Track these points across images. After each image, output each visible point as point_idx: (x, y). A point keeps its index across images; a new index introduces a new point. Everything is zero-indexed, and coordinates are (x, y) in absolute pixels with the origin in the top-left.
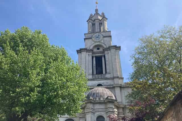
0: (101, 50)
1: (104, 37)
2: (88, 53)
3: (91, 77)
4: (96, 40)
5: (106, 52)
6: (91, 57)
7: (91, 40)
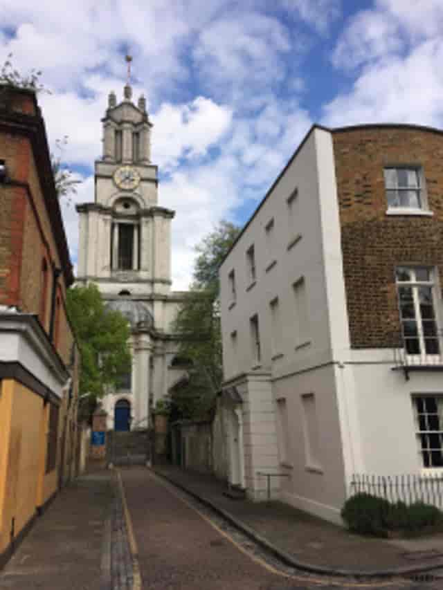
0: (132, 210)
1: (142, 180)
2: (102, 216)
3: (107, 274)
4: (122, 186)
5: (143, 219)
6: (108, 228)
7: (110, 181)
